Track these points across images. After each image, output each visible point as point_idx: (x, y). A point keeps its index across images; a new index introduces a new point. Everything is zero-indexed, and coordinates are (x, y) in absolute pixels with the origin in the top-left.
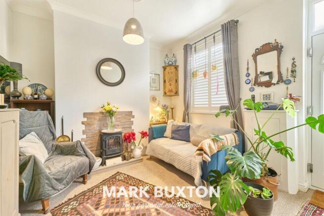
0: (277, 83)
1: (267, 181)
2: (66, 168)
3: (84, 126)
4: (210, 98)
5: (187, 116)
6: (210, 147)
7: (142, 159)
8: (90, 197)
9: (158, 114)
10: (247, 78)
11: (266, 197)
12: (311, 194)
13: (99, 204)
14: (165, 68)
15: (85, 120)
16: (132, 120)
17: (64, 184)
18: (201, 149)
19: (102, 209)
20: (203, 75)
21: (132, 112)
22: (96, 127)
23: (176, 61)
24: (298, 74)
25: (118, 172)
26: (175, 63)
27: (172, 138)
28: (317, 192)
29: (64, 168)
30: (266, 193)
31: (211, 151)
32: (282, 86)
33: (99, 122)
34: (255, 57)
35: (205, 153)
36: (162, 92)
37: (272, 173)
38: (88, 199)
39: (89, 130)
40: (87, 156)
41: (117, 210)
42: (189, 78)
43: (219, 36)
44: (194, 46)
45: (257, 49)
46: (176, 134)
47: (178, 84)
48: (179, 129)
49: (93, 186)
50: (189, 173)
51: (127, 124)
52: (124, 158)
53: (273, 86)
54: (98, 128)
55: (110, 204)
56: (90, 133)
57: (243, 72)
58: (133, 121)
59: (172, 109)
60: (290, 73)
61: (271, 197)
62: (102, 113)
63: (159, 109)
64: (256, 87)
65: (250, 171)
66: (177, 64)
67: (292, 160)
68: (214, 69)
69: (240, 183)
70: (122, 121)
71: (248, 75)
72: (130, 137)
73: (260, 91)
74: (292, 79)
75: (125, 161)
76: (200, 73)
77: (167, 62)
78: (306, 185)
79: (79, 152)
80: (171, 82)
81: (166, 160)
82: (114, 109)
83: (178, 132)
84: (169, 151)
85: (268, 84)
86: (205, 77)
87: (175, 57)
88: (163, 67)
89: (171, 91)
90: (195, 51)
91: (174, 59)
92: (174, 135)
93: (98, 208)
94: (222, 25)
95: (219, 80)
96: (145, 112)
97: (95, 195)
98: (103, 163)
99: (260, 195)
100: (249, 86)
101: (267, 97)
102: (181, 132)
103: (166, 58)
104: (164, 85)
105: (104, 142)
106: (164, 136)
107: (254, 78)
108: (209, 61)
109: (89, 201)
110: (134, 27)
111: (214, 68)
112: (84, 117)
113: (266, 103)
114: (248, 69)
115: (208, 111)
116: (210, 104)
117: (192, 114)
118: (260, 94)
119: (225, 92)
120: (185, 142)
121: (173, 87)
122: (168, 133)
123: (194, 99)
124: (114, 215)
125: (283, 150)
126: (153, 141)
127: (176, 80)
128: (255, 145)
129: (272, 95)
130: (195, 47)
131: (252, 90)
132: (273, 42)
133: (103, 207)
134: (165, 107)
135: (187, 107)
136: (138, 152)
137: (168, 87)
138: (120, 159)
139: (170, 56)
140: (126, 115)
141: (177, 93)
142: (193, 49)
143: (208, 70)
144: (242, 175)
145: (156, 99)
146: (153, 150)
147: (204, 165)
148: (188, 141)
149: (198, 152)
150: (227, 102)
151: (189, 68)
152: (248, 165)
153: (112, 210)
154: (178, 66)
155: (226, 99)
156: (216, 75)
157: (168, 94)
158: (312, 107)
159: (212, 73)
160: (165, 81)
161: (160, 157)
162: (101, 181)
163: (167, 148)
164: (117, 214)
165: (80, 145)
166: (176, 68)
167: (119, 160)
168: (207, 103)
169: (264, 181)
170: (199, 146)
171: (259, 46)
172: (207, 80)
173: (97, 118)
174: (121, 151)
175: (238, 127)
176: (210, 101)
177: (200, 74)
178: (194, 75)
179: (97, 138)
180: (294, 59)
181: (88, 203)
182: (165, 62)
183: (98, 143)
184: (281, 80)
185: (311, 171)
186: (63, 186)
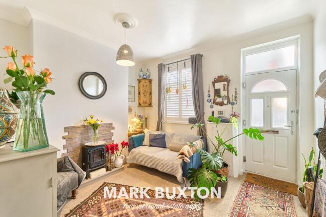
0: (227, 104)
1: (223, 171)
2: (62, 184)
3: (65, 140)
4: (180, 111)
5: (160, 126)
6: (188, 152)
7: (124, 168)
8: (88, 208)
9: (135, 124)
10: (208, 98)
11: (224, 181)
12: (245, 176)
13: (101, 212)
14: (139, 81)
15: (66, 134)
16: (112, 131)
17: (62, 201)
18: (182, 154)
19: (106, 215)
20: (175, 91)
21: (112, 123)
22: (77, 141)
23: (149, 76)
24: (238, 99)
25: (105, 183)
26: (149, 77)
27: (151, 146)
28: (248, 174)
29: (60, 186)
30: (224, 178)
31: (189, 155)
32: (230, 106)
33: (81, 136)
34: (213, 83)
35: (186, 156)
36: (136, 103)
37: (225, 165)
38: (87, 210)
39: (70, 144)
40: (75, 171)
41: (120, 212)
42: (163, 92)
43: (189, 63)
44: (167, 66)
45: (215, 78)
46: (155, 142)
47: (152, 97)
48: (157, 137)
49: (85, 199)
50: (171, 173)
51: (108, 136)
52: (107, 170)
53: (224, 105)
54: (79, 142)
55: (111, 210)
56: (71, 148)
57: (206, 94)
58: (113, 133)
59: (146, 119)
60: (234, 98)
61: (227, 180)
62: (84, 126)
63: (136, 120)
64: (214, 105)
65: (217, 165)
66: (151, 79)
67: (236, 155)
68: (184, 89)
69: (211, 173)
70: (103, 133)
71: (209, 96)
72: (113, 148)
73: (217, 108)
74: (235, 102)
75: (109, 172)
76: (172, 89)
77: (142, 75)
78: (242, 171)
79: (67, 168)
80: (146, 95)
81: (149, 165)
82: (98, 122)
83: (156, 140)
84: (152, 158)
85: (222, 104)
86: (177, 93)
87: (149, 72)
88: (138, 80)
89: (145, 102)
90: (169, 70)
91: (148, 74)
92: (152, 144)
93: (102, 214)
94: (191, 56)
95: (188, 97)
96: (124, 124)
97: (92, 206)
98: (88, 177)
99: (220, 181)
100: (210, 104)
101: (221, 113)
102: (158, 140)
103: (140, 72)
104: (139, 97)
105: (88, 156)
106: (143, 144)
107: (213, 98)
108: (180, 80)
109: (89, 211)
110: (126, 52)
111: (185, 87)
112: (65, 131)
113: (221, 117)
114: (209, 91)
115: (179, 122)
116: (180, 115)
117: (165, 124)
118: (217, 110)
119: (193, 107)
120: (163, 149)
121: (147, 99)
122: (147, 141)
123: (166, 111)
124: (119, 216)
125: (231, 149)
126: (134, 150)
127: (150, 93)
128: (217, 148)
129: (224, 112)
130: (169, 67)
131: (211, 107)
132: (225, 76)
133: (106, 213)
134: (140, 117)
135: (160, 117)
136: (120, 162)
137: (143, 99)
138: (104, 170)
139: (145, 70)
140: (107, 127)
141: (150, 105)
142: (167, 68)
143: (179, 87)
144: (213, 168)
145: (132, 110)
146: (135, 159)
147: (184, 165)
148: (165, 147)
149: (180, 156)
150: (194, 114)
151: (163, 84)
152: (215, 162)
153: (115, 214)
154: (152, 80)
155: (194, 112)
156: (186, 92)
157: (143, 105)
158: (245, 120)
159: (182, 90)
160: (140, 93)
161: (143, 164)
162: (91, 193)
163: (149, 155)
164: (122, 215)
165: (68, 160)
166: (150, 81)
167: (102, 171)
168: (178, 114)
169: (222, 171)
170: (181, 151)
171: (216, 77)
172: (178, 96)
173: (79, 131)
174: (105, 162)
175: (202, 134)
176: (180, 113)
177: (173, 91)
178: (168, 91)
179: (78, 152)
180: (236, 89)
181: (89, 213)
182: (140, 75)
183: (79, 157)
184: (229, 102)
185: (245, 161)
186: (62, 203)
